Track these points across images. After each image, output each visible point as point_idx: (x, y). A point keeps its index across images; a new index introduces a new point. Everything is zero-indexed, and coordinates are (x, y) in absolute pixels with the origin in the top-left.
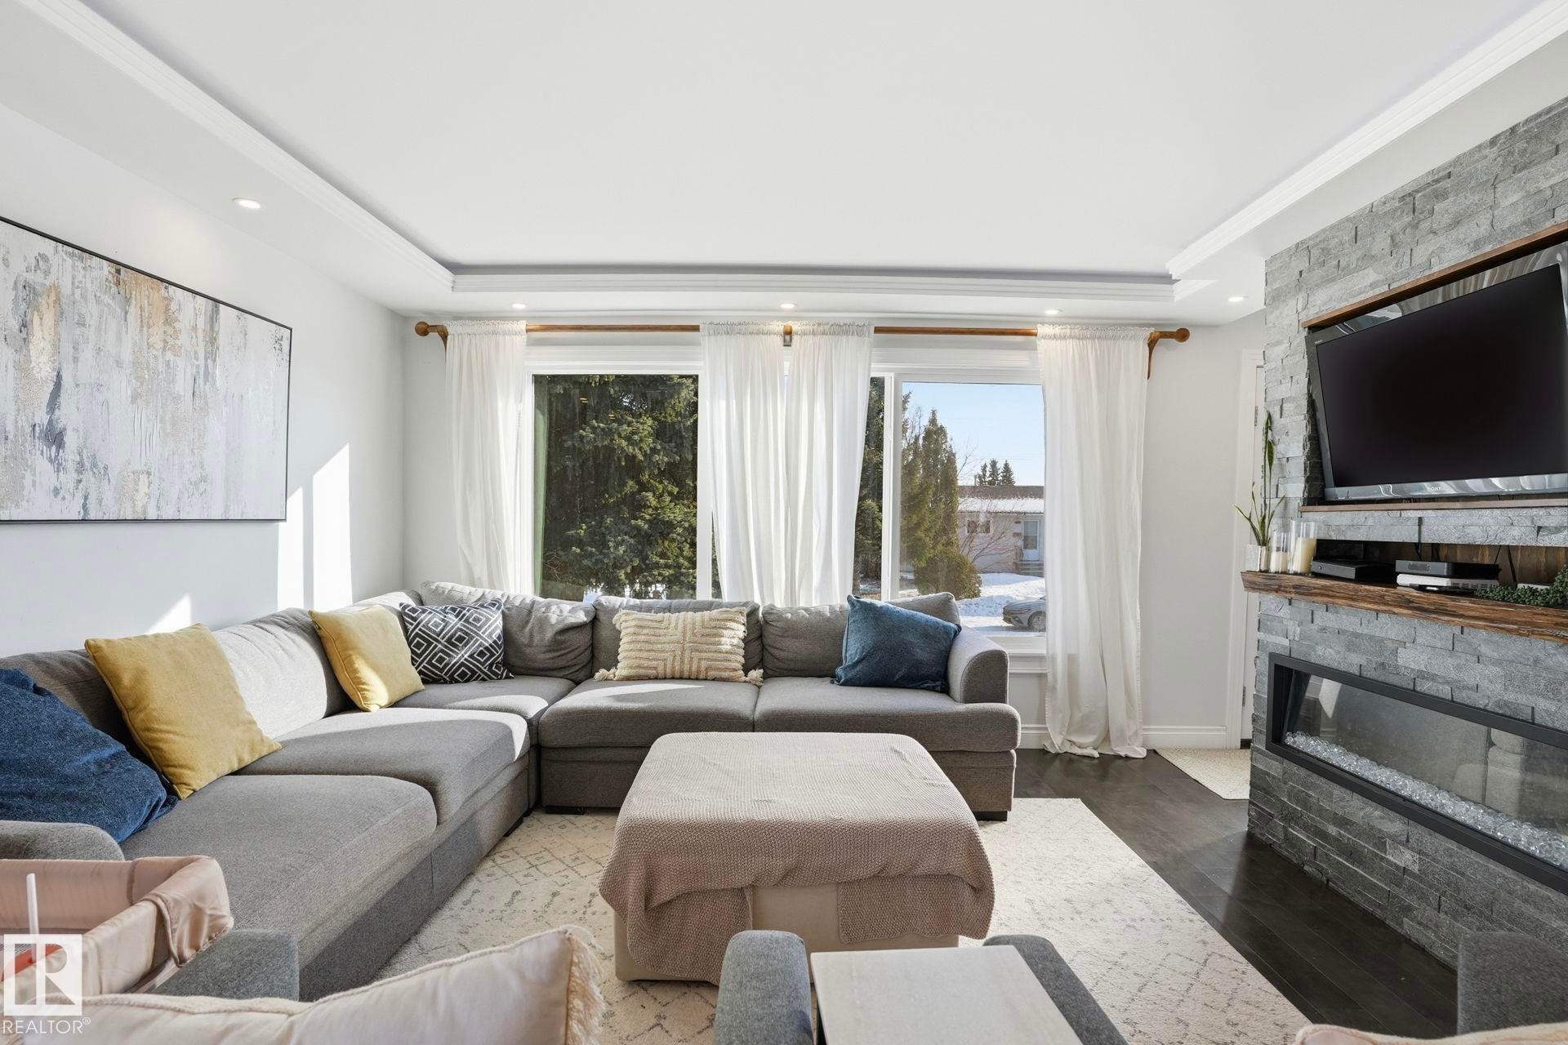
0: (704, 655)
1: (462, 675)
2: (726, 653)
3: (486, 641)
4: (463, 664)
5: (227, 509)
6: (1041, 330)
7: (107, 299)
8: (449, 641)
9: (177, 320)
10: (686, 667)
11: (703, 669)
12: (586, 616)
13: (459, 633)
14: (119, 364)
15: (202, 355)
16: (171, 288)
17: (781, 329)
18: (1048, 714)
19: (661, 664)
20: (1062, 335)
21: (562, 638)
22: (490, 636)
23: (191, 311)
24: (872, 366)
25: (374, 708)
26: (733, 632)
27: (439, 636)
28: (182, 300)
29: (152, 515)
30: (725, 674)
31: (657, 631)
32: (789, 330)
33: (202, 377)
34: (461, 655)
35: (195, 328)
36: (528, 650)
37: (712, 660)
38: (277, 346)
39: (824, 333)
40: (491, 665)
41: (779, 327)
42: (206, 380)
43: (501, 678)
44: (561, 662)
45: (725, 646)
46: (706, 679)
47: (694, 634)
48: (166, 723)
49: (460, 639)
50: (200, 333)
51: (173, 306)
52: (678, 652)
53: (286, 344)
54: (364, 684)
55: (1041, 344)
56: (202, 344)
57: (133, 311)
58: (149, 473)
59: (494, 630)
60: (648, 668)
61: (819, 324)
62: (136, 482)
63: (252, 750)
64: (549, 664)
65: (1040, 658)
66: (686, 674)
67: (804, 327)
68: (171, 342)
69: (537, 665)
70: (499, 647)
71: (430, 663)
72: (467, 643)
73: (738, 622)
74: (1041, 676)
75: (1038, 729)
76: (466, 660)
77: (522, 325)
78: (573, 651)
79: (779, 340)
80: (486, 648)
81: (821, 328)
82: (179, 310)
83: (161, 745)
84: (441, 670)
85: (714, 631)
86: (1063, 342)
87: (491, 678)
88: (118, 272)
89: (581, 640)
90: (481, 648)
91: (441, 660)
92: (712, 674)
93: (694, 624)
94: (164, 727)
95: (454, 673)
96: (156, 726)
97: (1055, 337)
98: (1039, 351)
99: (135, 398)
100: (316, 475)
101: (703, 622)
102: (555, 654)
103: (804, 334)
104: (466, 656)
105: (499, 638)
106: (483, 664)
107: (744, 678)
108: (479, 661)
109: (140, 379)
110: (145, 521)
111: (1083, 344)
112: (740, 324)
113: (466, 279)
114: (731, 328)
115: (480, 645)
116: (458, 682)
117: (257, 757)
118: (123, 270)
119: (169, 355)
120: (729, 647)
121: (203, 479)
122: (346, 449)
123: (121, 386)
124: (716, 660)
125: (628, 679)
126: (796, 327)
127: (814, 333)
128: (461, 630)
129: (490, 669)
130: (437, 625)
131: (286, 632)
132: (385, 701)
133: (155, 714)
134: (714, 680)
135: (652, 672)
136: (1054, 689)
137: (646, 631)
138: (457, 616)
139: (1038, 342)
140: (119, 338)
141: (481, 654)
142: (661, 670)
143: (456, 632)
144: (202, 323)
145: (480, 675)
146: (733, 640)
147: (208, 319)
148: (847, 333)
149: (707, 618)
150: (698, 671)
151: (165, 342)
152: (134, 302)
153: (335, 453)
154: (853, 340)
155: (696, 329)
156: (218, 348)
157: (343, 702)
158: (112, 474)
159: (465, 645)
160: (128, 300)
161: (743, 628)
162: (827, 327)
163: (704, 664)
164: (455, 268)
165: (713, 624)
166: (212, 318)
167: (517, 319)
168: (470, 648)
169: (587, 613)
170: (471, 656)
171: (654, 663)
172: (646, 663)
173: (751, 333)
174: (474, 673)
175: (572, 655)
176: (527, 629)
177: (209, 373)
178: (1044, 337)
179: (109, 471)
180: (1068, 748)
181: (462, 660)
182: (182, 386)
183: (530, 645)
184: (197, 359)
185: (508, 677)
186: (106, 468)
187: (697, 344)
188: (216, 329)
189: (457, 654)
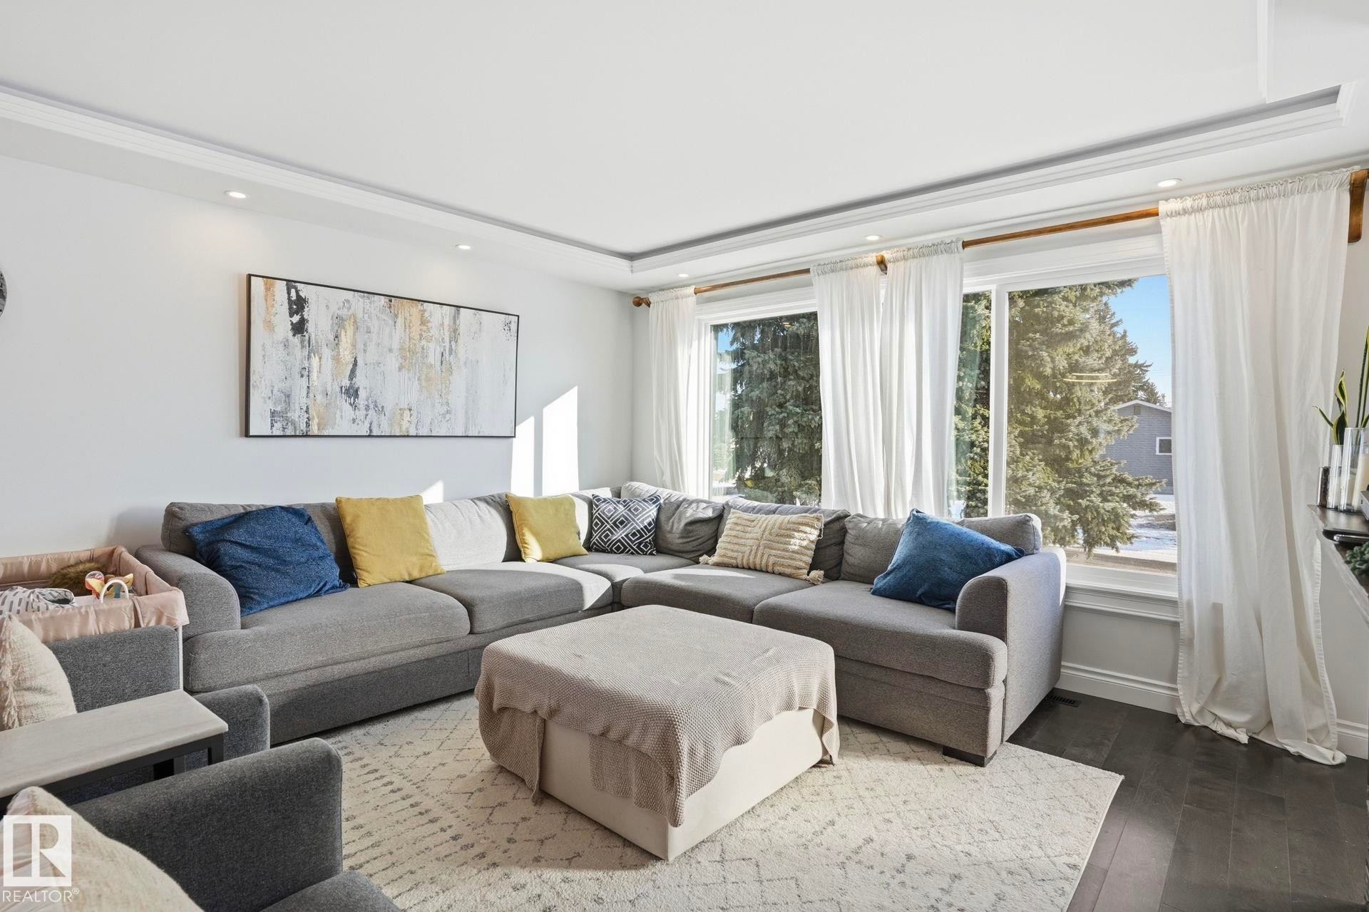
0: (774, 552)
1: (618, 548)
2: (793, 552)
3: (638, 525)
4: (619, 541)
5: (467, 429)
6: (1163, 207)
7: (384, 317)
8: (614, 523)
9: (429, 322)
10: (758, 561)
11: (770, 563)
12: (713, 512)
13: (622, 518)
14: (391, 350)
15: (447, 340)
16: (426, 304)
17: (874, 260)
18: (1181, 673)
19: (740, 554)
20: (1196, 207)
21: (691, 528)
22: (642, 522)
23: (438, 316)
24: (964, 282)
25: (529, 560)
26: (804, 535)
27: (609, 519)
28: (432, 310)
29: (413, 433)
30: (788, 571)
31: (746, 528)
32: (879, 259)
33: (447, 353)
34: (619, 534)
35: (442, 324)
36: (669, 536)
37: (779, 557)
38: (507, 328)
39: (914, 257)
40: (640, 543)
41: (872, 258)
42: (450, 353)
43: (646, 554)
44: (689, 547)
45: (793, 547)
46: (774, 573)
47: (770, 534)
48: (362, 546)
49: (622, 523)
50: (446, 328)
51: (426, 314)
52: (754, 548)
53: (514, 327)
54: (526, 544)
55: (1166, 224)
56: (447, 334)
57: (400, 321)
58: (410, 410)
59: (646, 518)
60: (731, 558)
61: (909, 249)
62: (402, 415)
63: (421, 570)
64: (681, 548)
65: (1172, 603)
66: (758, 567)
67: (895, 255)
68: (425, 335)
69: (674, 547)
70: (649, 531)
71: (600, 537)
72: (626, 525)
73: (812, 527)
74: (1175, 625)
75: (1169, 688)
76: (622, 538)
77: (691, 290)
78: (698, 539)
79: (875, 270)
80: (638, 531)
81: (911, 252)
82: (431, 316)
83: (357, 557)
84: (605, 543)
85: (788, 532)
86: (1199, 216)
87: (639, 553)
88: (391, 301)
89: (705, 531)
90: (634, 531)
91: (607, 536)
92: (777, 569)
93: (775, 524)
94: (361, 548)
95: (612, 547)
96: (357, 547)
97: (1185, 212)
98: (1163, 234)
99: (400, 369)
100: (546, 408)
101: (781, 524)
102: (685, 540)
103: (896, 260)
104: (623, 535)
105: (650, 524)
106: (633, 542)
107: (805, 577)
108: (630, 540)
109: (404, 358)
110: (408, 436)
111: (1231, 212)
112: (841, 261)
113: (637, 263)
114: (834, 267)
115: (634, 528)
116: (615, 553)
117: (424, 575)
118: (393, 299)
119: (424, 342)
120: (796, 548)
121: (448, 412)
122: (576, 389)
123: (392, 362)
124: (783, 558)
125: (718, 565)
126: (887, 255)
127: (905, 258)
128: (624, 516)
129: (638, 547)
130: (609, 511)
131: (488, 507)
132: (539, 556)
133: (359, 540)
134: (780, 574)
135: (733, 561)
136: (1190, 643)
137: (738, 528)
138: (624, 506)
139: (1162, 223)
140: (391, 336)
141: (634, 535)
142: (739, 562)
143: (620, 517)
144: (447, 321)
145: (630, 550)
146: (802, 542)
147: (452, 318)
148: (936, 252)
149: (786, 520)
150: (767, 566)
151: (421, 335)
152: (400, 315)
153: (564, 393)
154: (943, 258)
155: (807, 271)
156: (459, 334)
157: (515, 553)
158: (387, 411)
159: (624, 527)
160: (396, 316)
161: (816, 533)
162: (916, 251)
163: (772, 560)
164: (631, 257)
165: (789, 526)
166: (454, 317)
167: (689, 285)
168: (627, 529)
169: (714, 510)
170: (627, 536)
171: (735, 554)
172: (730, 554)
173: (852, 268)
174: (625, 548)
175: (695, 543)
176: (671, 521)
177: (452, 350)
178: (1171, 215)
179: (385, 409)
180: (1207, 721)
181: (620, 538)
182: (433, 358)
183: (670, 532)
184: (444, 342)
185: (651, 554)
186: (383, 407)
187: (810, 284)
188: (458, 322)
189: (618, 533)
